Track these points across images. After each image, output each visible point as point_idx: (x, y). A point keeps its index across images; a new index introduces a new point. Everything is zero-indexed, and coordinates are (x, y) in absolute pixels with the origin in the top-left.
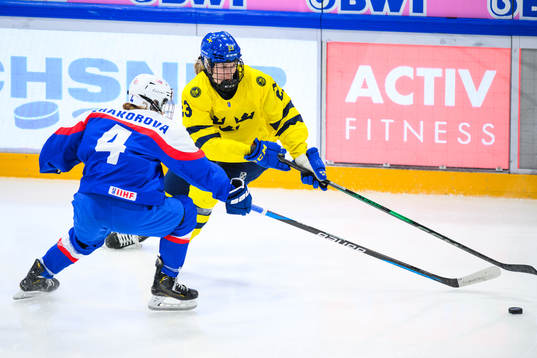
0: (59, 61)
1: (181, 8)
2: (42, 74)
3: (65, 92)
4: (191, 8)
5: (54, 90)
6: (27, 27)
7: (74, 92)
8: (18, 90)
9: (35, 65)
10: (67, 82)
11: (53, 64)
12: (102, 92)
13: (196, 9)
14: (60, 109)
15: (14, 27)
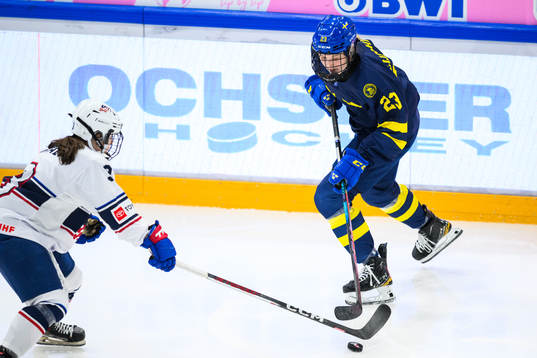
0: (257, 77)
1: (393, 20)
2: (238, 91)
3: (264, 112)
4: (404, 19)
5: (252, 109)
6: (221, 39)
7: (273, 112)
8: (212, 110)
9: (232, 81)
10: (267, 101)
11: (252, 80)
12: (305, 112)
13: (411, 20)
14: (257, 131)
15: (208, 38)
